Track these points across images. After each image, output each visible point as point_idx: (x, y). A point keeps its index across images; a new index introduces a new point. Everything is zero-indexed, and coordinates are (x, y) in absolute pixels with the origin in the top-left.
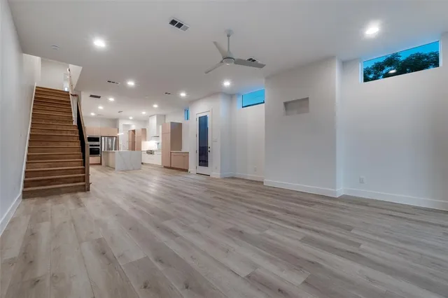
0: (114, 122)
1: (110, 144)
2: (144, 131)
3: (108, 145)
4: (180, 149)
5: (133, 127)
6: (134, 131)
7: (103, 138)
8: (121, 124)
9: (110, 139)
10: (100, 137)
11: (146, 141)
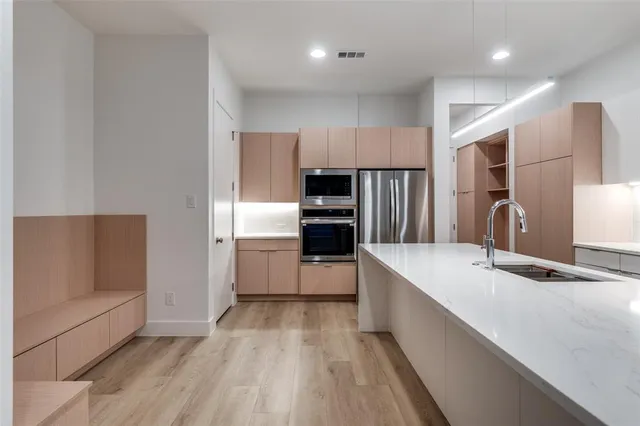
3: (388, 210)
9: (397, 181)
10: (355, 171)
11: (601, 183)
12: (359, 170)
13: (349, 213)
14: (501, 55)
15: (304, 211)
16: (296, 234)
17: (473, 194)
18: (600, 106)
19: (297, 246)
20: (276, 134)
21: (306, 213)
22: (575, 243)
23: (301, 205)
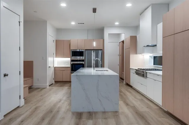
6: (123, 42)
8: (107, 33)
10: (84, 50)
11: (136, 54)
13: (83, 61)
18: (136, 36)
19: (70, 69)
20: (65, 40)
21: (72, 61)
22: (130, 67)
23: (71, 59)
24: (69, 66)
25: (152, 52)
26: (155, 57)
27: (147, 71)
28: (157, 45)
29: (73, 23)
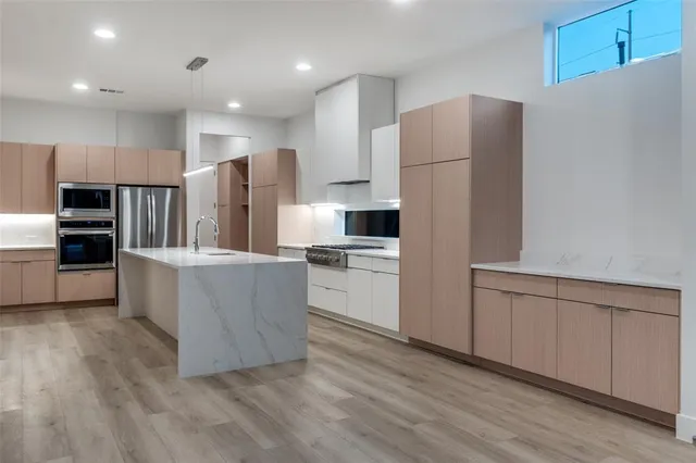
0: (167, 125)
1: (152, 216)
2: (288, 158)
3: (146, 222)
4: (514, 256)
5: (239, 147)
6: (241, 165)
7: (127, 193)
8: (195, 130)
9: (153, 197)
10: (114, 186)
11: (295, 203)
12: (118, 185)
13: (108, 224)
14: (234, 105)
15: (61, 222)
16: (54, 245)
17: (228, 207)
18: (294, 151)
19: (56, 256)
20: (27, 145)
21: (63, 224)
22: (279, 244)
23: (58, 217)
24: (53, 244)
25: (346, 201)
26: (348, 214)
27: (348, 251)
28: (373, 182)
29: (81, 87)
